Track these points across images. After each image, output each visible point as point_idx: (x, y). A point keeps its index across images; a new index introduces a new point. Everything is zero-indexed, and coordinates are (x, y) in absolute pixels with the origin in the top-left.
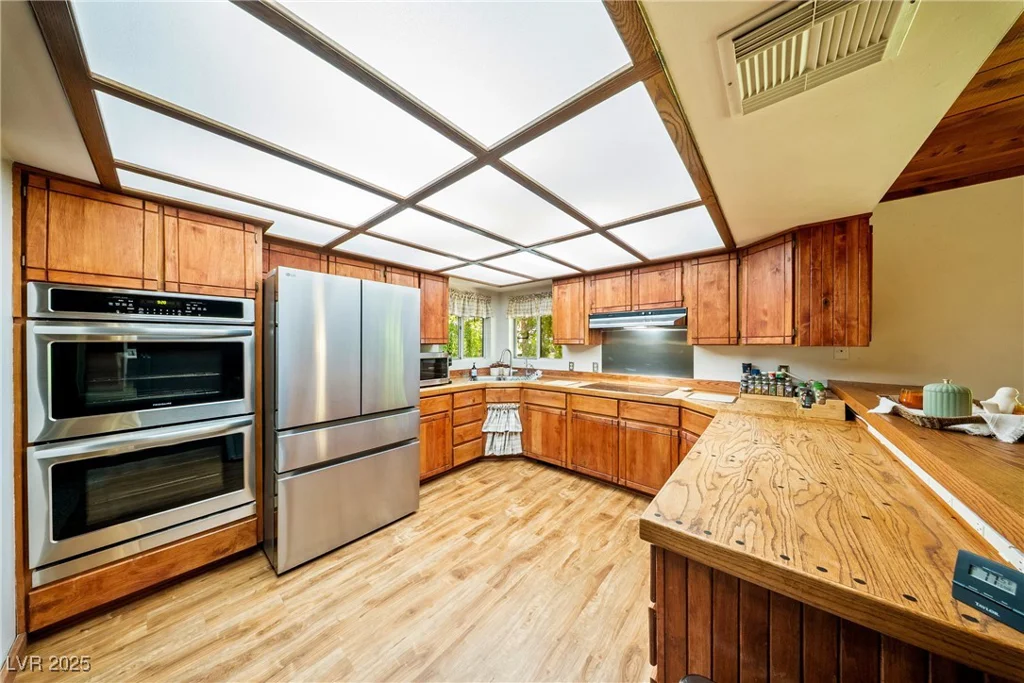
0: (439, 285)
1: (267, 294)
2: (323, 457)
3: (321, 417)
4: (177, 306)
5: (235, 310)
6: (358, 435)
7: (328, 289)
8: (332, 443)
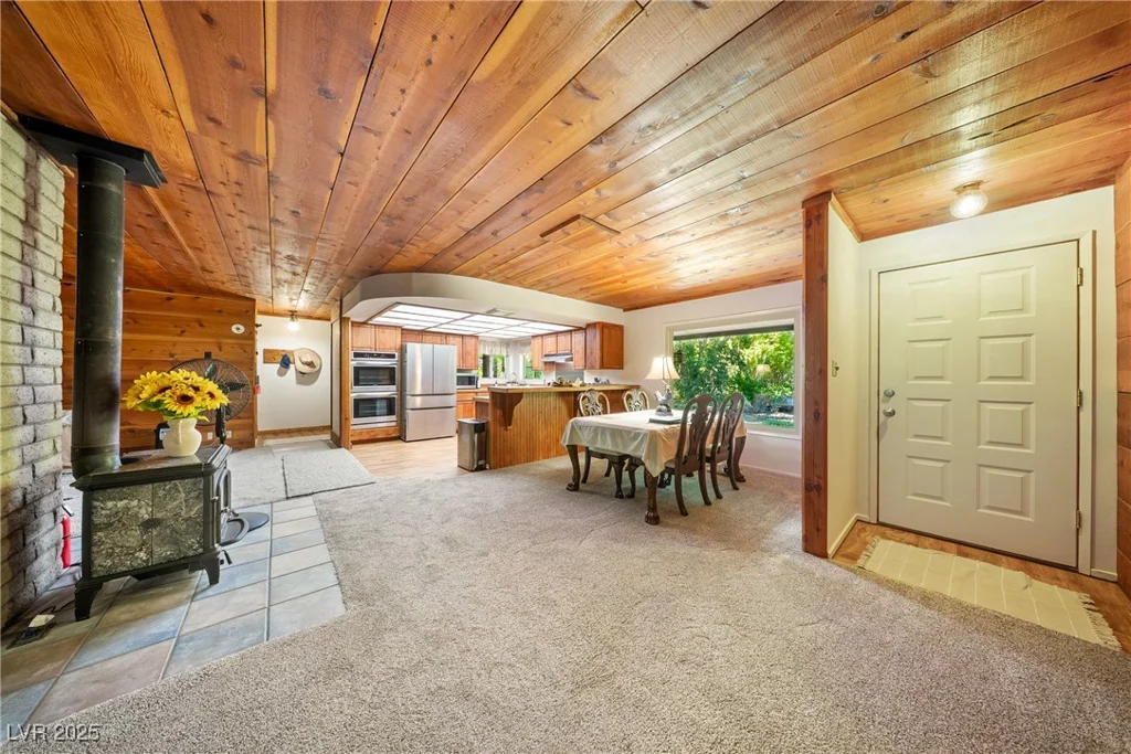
0: (473, 340)
1: (403, 350)
2: (418, 406)
3: (418, 392)
4: (379, 356)
5: (393, 356)
6: (436, 401)
7: (422, 349)
8: (423, 402)
